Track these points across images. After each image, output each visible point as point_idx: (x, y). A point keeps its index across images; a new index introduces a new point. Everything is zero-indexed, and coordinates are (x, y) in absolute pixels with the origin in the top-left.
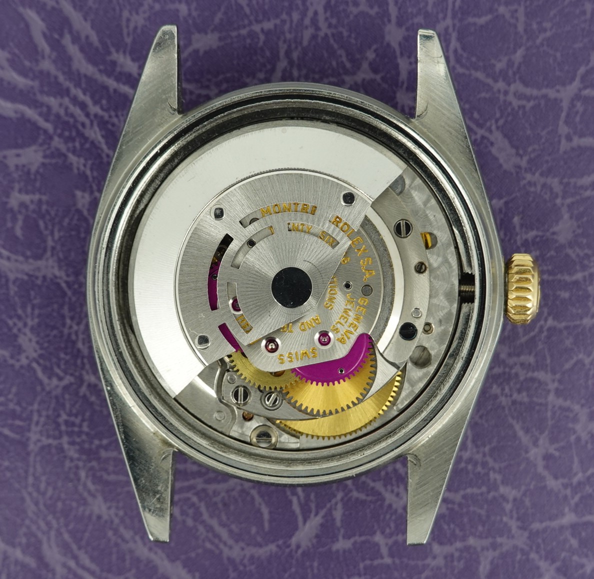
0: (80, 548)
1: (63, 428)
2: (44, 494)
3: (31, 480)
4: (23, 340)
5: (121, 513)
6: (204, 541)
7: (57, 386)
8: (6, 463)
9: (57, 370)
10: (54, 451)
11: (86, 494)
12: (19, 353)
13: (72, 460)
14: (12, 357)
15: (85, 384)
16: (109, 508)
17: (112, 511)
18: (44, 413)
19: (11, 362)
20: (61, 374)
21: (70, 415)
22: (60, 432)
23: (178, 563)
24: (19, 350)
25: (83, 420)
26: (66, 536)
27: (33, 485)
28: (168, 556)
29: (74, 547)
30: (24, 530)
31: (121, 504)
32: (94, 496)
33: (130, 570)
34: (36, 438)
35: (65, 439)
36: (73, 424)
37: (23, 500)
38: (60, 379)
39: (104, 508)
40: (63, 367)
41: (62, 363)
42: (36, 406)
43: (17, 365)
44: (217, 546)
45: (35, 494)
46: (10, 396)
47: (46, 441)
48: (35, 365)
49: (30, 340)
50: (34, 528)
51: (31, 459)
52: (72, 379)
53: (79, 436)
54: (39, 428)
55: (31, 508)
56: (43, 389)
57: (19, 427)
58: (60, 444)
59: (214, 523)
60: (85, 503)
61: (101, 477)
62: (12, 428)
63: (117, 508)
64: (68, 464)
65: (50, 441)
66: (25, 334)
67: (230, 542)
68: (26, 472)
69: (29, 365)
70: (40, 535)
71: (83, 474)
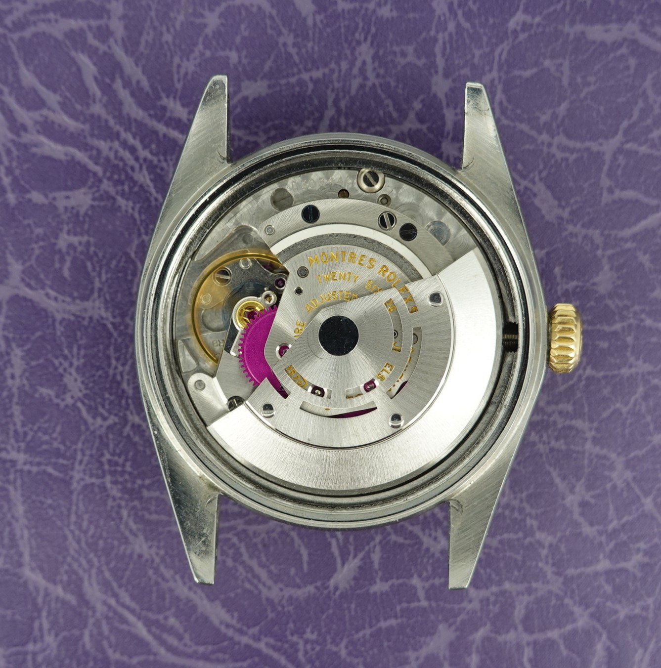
0: (120, 586)
1: (106, 467)
2: (85, 532)
3: (73, 518)
4: (68, 380)
5: (162, 552)
6: (243, 582)
7: (101, 426)
8: (49, 501)
9: (101, 410)
10: (96, 489)
11: (127, 533)
12: (64, 393)
13: (114, 499)
14: (57, 396)
15: (129, 425)
16: (150, 547)
17: (153, 551)
18: (88, 452)
19: (56, 401)
20: (106, 414)
21: (113, 454)
22: (104, 472)
23: (218, 603)
24: (65, 389)
25: (126, 460)
26: (107, 574)
27: (76, 523)
28: (207, 596)
29: (115, 585)
30: (66, 567)
31: (162, 544)
32: (135, 535)
33: (170, 609)
34: (79, 476)
35: (108, 478)
36: (116, 464)
37: (65, 538)
38: (105, 419)
39: (145, 547)
40: (107, 407)
41: (107, 403)
42: (80, 445)
43: (62, 405)
44: (256, 587)
45: (77, 532)
46: (55, 435)
47: (89, 480)
48: (79, 404)
49: (76, 380)
50: (75, 566)
51: (74, 497)
52: (116, 420)
53: (122, 476)
54: (82, 467)
55: (72, 545)
56: (87, 429)
57: (63, 465)
58: (103, 483)
59: (254, 563)
60: (126, 542)
61: (143, 516)
62: (56, 466)
63: (158, 547)
64: (110, 503)
65: (93, 480)
66: (70, 374)
67: (269, 582)
68: (69, 510)
69: (74, 405)
70: (81, 572)
71: (125, 513)
